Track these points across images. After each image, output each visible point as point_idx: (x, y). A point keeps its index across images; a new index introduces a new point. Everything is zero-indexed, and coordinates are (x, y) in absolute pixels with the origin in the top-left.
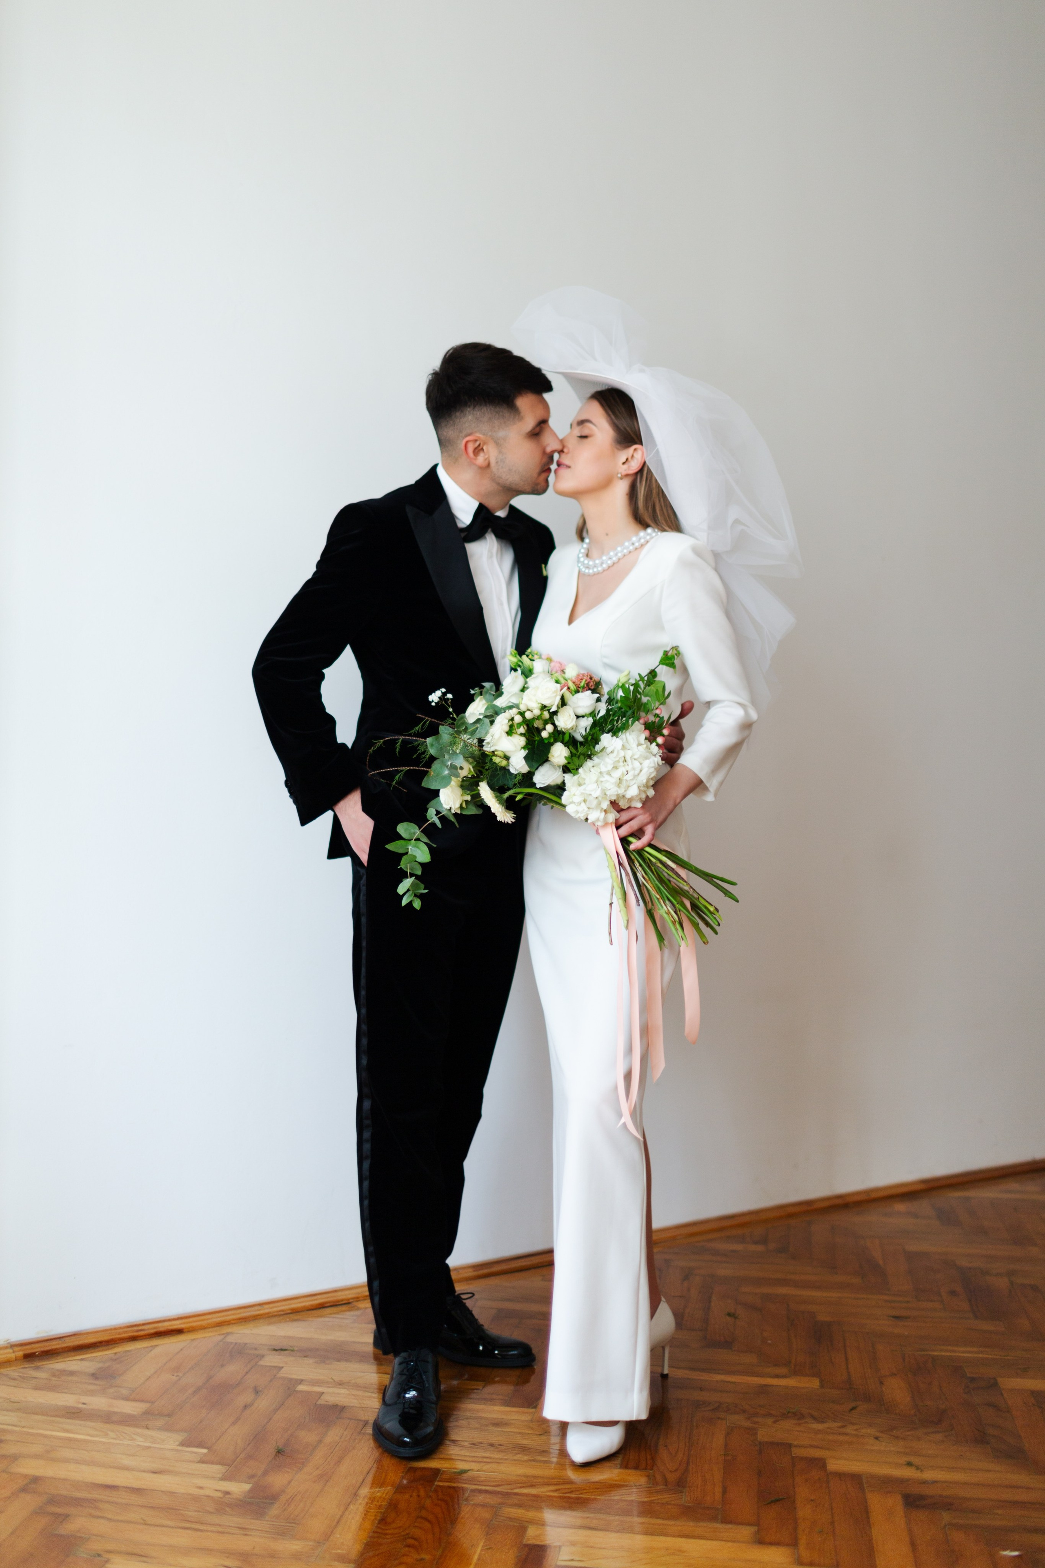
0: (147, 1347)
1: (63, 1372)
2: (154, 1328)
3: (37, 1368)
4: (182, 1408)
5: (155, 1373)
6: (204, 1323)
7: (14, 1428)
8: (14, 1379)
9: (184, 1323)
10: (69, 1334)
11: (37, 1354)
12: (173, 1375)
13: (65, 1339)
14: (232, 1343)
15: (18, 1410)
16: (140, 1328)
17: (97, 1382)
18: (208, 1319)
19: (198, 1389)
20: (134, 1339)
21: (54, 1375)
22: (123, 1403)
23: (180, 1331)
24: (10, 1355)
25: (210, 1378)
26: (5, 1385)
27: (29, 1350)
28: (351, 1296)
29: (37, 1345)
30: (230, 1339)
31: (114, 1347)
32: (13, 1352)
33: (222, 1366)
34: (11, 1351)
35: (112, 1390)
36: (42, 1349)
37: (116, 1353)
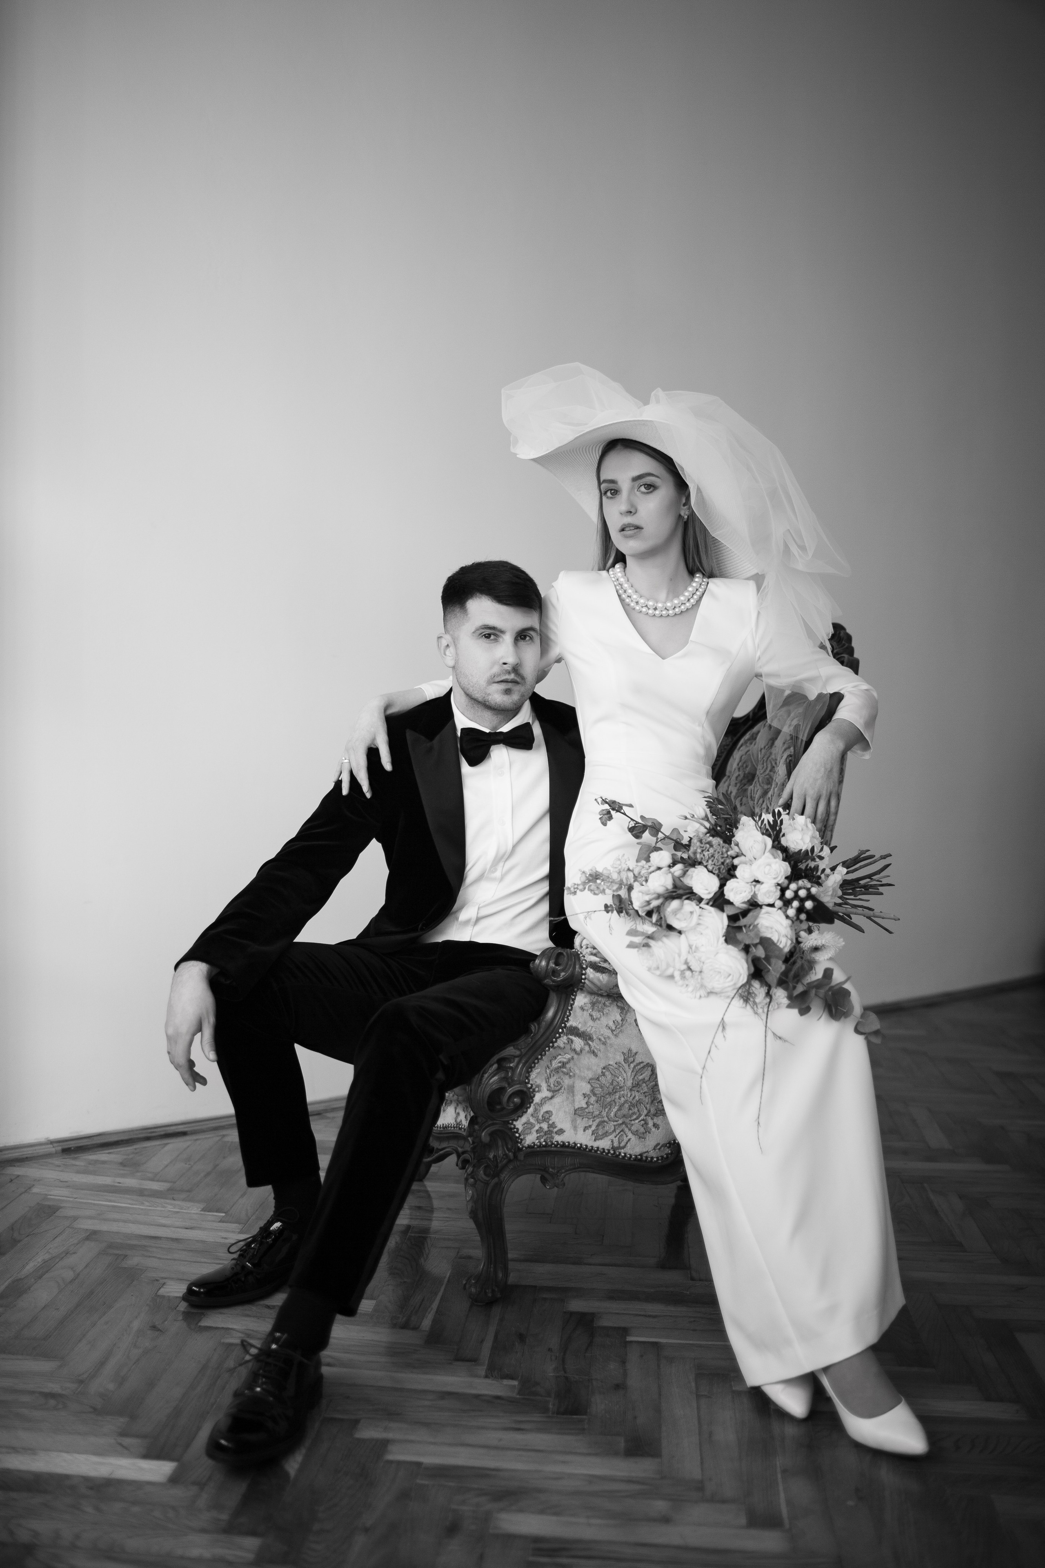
0: (161, 1145)
1: (96, 1162)
2: (163, 1131)
3: (75, 1159)
4: (198, 1185)
5: (171, 1162)
6: (204, 1127)
7: (68, 1199)
8: (59, 1166)
9: (186, 1128)
10: (95, 1134)
11: (73, 1148)
12: (186, 1164)
13: (95, 1138)
14: (228, 1142)
15: (68, 1187)
16: (152, 1130)
17: (125, 1168)
18: (207, 1124)
19: (208, 1174)
20: (148, 1139)
21: (90, 1164)
22: (151, 1182)
23: (184, 1134)
24: (51, 1149)
25: (216, 1166)
26: (51, 1170)
27: (66, 1145)
28: (321, 1108)
29: (72, 1142)
30: (227, 1139)
31: (133, 1145)
32: (53, 1147)
33: (224, 1158)
34: (52, 1146)
35: (139, 1174)
36: (76, 1145)
37: (136, 1149)
